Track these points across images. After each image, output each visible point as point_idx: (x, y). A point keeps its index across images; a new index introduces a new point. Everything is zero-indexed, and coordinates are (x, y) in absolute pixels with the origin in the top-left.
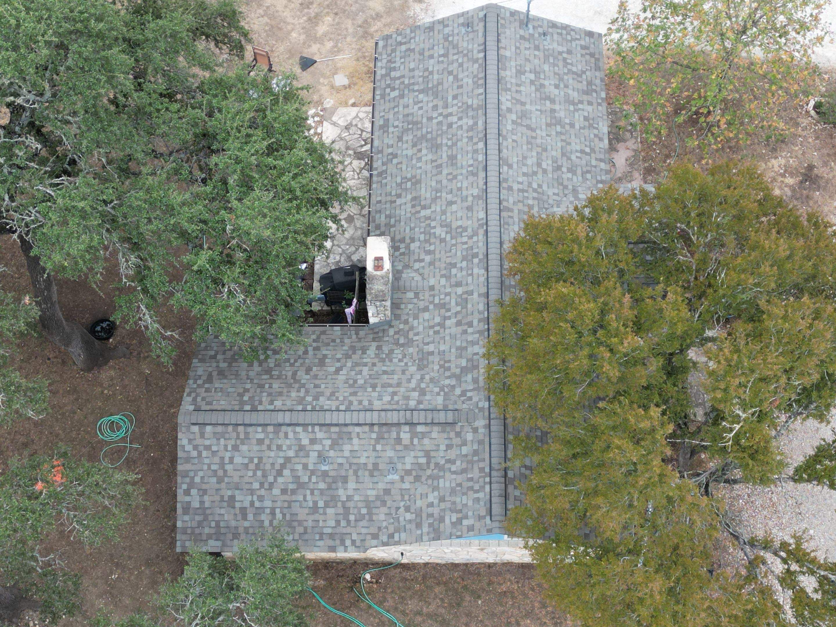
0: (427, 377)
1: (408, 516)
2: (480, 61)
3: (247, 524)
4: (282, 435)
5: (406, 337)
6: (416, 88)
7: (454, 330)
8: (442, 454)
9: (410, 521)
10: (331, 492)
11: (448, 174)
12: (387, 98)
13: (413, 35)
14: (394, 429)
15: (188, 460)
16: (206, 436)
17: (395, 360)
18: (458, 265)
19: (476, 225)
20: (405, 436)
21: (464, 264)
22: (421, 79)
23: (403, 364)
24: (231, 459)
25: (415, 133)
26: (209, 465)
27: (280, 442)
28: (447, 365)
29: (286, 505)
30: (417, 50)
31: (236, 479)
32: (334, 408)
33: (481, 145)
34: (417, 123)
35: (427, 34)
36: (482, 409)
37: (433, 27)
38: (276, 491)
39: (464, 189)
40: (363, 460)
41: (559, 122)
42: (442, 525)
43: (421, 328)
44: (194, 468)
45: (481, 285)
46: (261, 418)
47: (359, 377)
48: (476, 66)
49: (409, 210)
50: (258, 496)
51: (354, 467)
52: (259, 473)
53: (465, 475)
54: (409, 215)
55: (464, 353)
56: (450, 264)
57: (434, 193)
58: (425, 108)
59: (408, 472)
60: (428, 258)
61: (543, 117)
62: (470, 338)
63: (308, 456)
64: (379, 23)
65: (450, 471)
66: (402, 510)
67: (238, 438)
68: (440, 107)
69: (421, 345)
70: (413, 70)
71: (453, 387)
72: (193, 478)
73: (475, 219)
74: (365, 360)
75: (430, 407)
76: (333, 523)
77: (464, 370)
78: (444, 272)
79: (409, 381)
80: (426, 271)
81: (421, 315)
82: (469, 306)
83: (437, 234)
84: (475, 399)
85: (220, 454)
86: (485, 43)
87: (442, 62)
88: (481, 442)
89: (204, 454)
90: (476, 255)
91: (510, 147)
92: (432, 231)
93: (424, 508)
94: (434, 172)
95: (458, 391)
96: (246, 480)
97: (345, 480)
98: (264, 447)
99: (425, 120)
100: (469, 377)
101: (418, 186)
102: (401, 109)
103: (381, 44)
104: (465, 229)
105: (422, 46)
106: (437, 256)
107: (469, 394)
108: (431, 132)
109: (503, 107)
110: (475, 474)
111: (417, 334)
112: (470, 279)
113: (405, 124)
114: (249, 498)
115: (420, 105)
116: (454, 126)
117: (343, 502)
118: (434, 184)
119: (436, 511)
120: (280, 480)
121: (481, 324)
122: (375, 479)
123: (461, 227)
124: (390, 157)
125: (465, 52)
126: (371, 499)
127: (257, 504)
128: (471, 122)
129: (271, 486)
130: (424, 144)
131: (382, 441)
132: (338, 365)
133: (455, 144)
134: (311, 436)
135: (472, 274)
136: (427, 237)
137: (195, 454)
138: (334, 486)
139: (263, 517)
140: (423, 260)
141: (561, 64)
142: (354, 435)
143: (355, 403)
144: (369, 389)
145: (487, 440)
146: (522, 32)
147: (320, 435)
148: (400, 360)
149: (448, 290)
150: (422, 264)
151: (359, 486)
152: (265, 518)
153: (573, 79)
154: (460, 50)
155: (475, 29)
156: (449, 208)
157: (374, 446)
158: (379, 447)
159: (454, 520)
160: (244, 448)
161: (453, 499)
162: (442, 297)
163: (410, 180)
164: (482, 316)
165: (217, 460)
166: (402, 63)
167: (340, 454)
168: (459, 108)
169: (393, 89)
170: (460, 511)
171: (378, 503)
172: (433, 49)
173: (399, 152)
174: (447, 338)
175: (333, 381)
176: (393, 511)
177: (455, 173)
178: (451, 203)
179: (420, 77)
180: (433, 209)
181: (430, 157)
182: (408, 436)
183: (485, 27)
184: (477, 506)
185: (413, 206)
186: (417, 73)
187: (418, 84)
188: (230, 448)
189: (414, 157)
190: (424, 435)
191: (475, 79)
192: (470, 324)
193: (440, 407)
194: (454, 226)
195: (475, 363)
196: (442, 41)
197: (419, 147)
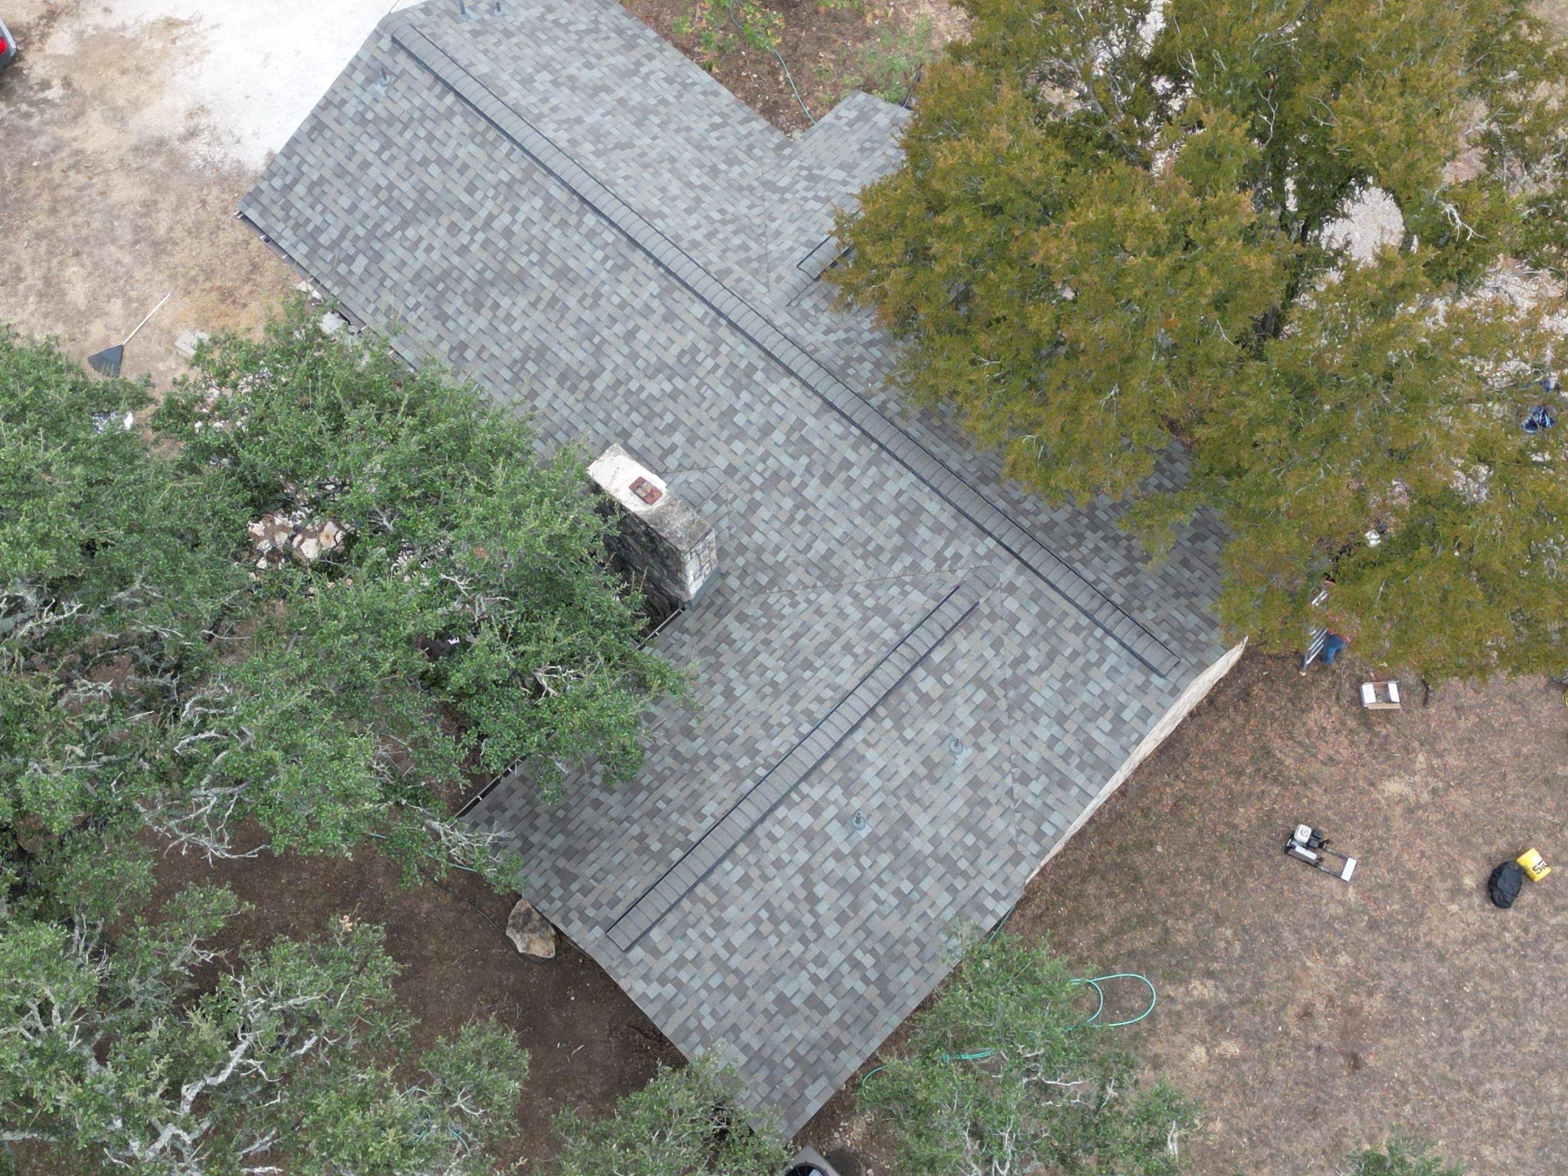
0: (859, 589)
1: (1036, 787)
2: (458, 108)
3: (834, 1016)
4: (765, 843)
5: (764, 567)
6: (388, 227)
7: (829, 494)
8: (996, 663)
9: (1046, 790)
10: (903, 859)
11: (580, 301)
12: (354, 280)
13: (296, 160)
14: (905, 689)
15: (669, 1008)
16: (662, 948)
17: (787, 611)
18: (738, 407)
19: (705, 331)
20: (928, 685)
21: (745, 396)
22: (383, 210)
23: (803, 606)
24: (728, 946)
25: (460, 291)
26: (706, 986)
27: (772, 856)
28: (870, 548)
29: (861, 935)
30: (328, 175)
31: (762, 968)
32: (796, 741)
33: (590, 220)
34: (446, 274)
35: (320, 139)
36: (990, 555)
37: (320, 122)
38: (831, 930)
39: (630, 299)
40: (905, 772)
41: (645, 111)
42: (1098, 751)
43: (774, 537)
44: (686, 1012)
45: (804, 401)
46: (716, 846)
47: (769, 674)
48: (458, 120)
49: (571, 400)
50: (814, 961)
51: (902, 793)
52: (785, 928)
53: (1059, 659)
54: (579, 408)
55: (879, 510)
56: (723, 414)
57: (586, 344)
58: (436, 244)
59: (977, 731)
60: (678, 438)
61: (620, 118)
62: (867, 483)
63: (828, 838)
64: (162, 215)
65: (1033, 673)
66: (1018, 788)
67: (709, 907)
68: (461, 222)
69: (801, 558)
70: (354, 207)
71: (914, 566)
72: (700, 1028)
73: (696, 325)
74: (746, 649)
75: (918, 618)
76: (946, 898)
77: (905, 530)
78: (725, 434)
79: (843, 615)
80: (696, 456)
81: (754, 520)
82: (817, 442)
83: (656, 392)
84: (965, 551)
85: (706, 954)
86: (437, 78)
87: (393, 158)
88: (1036, 597)
89: (684, 976)
90: (751, 369)
91: (631, 190)
92: (643, 396)
93: (1047, 754)
94: (554, 315)
95: (928, 564)
96: (776, 954)
97: (906, 822)
98: (758, 884)
99: (456, 260)
100: (923, 532)
101: (548, 356)
102: (395, 276)
103: (252, 214)
104: (694, 350)
105: (330, 163)
106: (690, 421)
107: (949, 553)
108: (486, 267)
109: (563, 144)
110: (1074, 642)
111: (778, 549)
112: (778, 409)
113: (429, 290)
114: (804, 975)
115: (424, 244)
116: (516, 229)
117: (933, 855)
118: (572, 332)
119: (1069, 741)
120: (822, 908)
121: (863, 450)
122: (944, 783)
123: (683, 352)
124: (455, 355)
125: (417, 115)
126: (963, 814)
127: (823, 973)
128: (538, 203)
129: (817, 928)
130: (494, 293)
131: (905, 722)
132: (718, 688)
133: (544, 253)
134: (806, 805)
135: (774, 399)
136: (645, 411)
137: (670, 990)
138: (900, 845)
139: (848, 983)
140: (674, 447)
141: (559, 32)
142: (861, 749)
143: (814, 707)
144: (808, 674)
145: (1042, 585)
146: (466, 27)
147: (816, 793)
148: (794, 604)
149: (760, 451)
150: (679, 453)
151: (932, 812)
152: (852, 982)
153: (595, 40)
154: (405, 118)
155: (397, 71)
156: (636, 345)
157: (901, 737)
158: (909, 734)
159: (1107, 727)
160: (731, 913)
161: (1077, 703)
162: (760, 467)
163: (525, 359)
164: (851, 439)
165: (709, 967)
166: (322, 213)
167: (867, 793)
168: (494, 198)
169: (350, 260)
170: (1105, 707)
171: (978, 810)
172: (355, 152)
173: (463, 336)
174: (831, 513)
175: (743, 711)
176: (1007, 802)
177: (590, 291)
178: (630, 335)
179: (377, 208)
180: (610, 366)
181: (522, 302)
182: (931, 681)
183: (411, 55)
184: (1121, 680)
185: (573, 389)
186: (364, 207)
187: (385, 219)
188: (711, 933)
189: (495, 323)
190: (950, 661)
191: (478, 139)
192: (846, 464)
193: (932, 605)
194: (671, 361)
195: (912, 507)
196: (358, 130)
197: (489, 303)
